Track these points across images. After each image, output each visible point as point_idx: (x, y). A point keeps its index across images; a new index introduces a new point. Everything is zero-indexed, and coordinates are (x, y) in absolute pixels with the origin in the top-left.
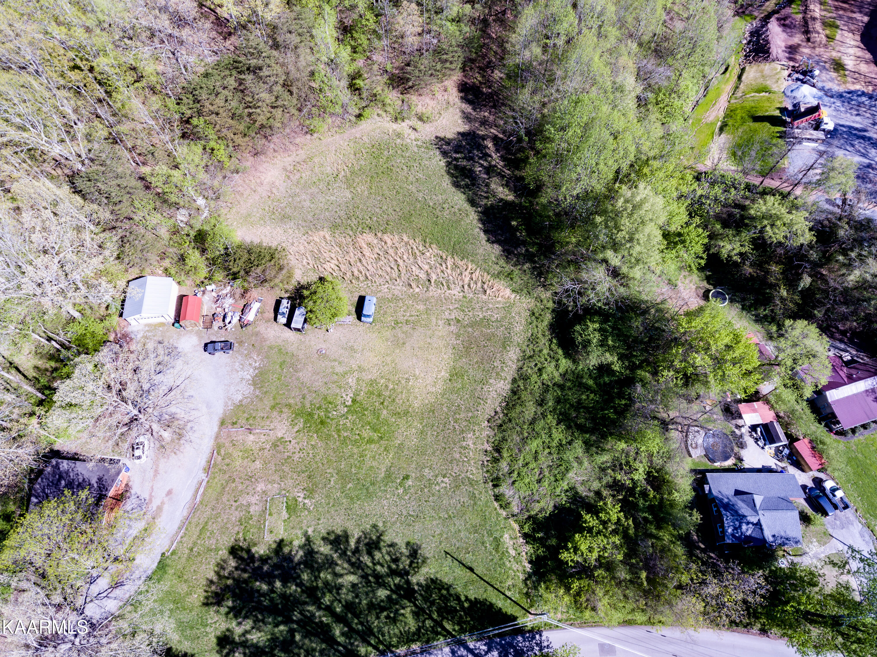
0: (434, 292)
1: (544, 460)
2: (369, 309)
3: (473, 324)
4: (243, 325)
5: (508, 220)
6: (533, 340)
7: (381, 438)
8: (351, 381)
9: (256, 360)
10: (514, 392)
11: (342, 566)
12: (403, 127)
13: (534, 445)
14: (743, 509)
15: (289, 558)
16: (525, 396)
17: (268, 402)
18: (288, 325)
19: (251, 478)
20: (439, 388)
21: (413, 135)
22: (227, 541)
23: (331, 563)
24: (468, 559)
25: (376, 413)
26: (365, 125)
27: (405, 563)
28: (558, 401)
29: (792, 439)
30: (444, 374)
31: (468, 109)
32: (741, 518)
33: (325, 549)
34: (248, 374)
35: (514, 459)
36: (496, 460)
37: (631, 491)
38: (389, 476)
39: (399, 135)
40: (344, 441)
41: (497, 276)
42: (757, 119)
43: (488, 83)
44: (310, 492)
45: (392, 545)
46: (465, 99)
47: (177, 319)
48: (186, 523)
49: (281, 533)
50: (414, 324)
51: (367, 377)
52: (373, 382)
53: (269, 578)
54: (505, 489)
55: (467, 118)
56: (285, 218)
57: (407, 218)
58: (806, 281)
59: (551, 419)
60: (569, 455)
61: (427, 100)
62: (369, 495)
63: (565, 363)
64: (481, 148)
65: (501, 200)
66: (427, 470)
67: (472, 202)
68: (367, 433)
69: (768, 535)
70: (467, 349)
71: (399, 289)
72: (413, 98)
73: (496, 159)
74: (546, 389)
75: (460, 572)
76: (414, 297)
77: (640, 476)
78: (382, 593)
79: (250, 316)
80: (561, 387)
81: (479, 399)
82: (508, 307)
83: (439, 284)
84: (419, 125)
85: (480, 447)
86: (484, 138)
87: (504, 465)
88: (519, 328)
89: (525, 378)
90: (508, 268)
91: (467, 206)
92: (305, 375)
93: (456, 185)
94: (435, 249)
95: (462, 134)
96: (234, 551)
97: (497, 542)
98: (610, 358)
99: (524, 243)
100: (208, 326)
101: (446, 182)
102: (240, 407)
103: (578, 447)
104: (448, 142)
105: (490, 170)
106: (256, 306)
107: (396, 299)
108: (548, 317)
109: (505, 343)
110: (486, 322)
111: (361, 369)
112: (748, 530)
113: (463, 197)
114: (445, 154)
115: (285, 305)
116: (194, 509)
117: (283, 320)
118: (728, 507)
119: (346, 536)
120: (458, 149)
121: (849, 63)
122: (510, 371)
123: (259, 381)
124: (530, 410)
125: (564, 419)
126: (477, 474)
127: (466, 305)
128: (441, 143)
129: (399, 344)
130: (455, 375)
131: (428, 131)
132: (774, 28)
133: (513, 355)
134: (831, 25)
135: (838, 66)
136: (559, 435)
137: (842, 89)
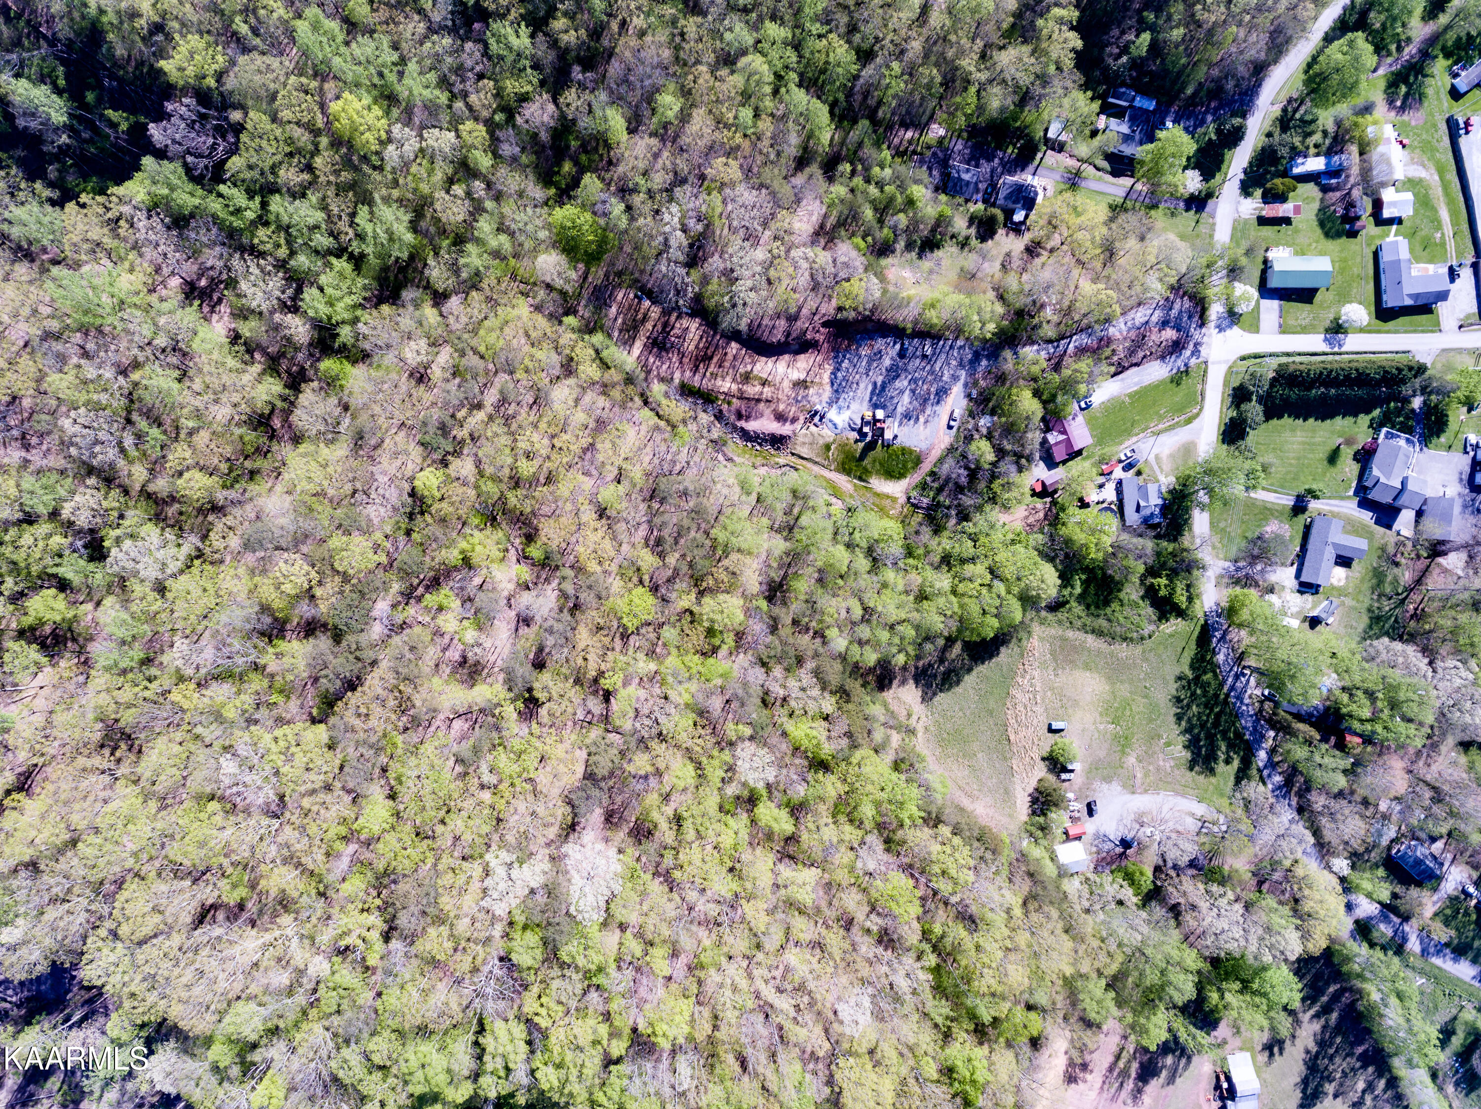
0: (1038, 686)
1: (1129, 613)
3: (1055, 660)
6: (1060, 622)
7: (1129, 704)
8: (1102, 727)
9: (1097, 784)
10: (1093, 632)
11: (1190, 713)
12: (919, 728)
13: (1122, 619)
14: (1147, 511)
15: (1190, 741)
16: (1094, 625)
17: (1120, 771)
18: (1074, 770)
19: (1158, 769)
20: (1096, 676)
21: (923, 718)
22: (1189, 774)
23: (1189, 720)
24: (1180, 650)
25: (1117, 709)
26: (928, 758)
27: (1184, 682)
28: (1097, 607)
30: (1088, 674)
31: (896, 683)
32: (1151, 514)
33: (1183, 723)
34: (1105, 786)
35: (1130, 630)
36: (1132, 640)
38: (1146, 697)
39: (927, 729)
40: (1133, 724)
41: (1023, 648)
42: (862, 458)
44: (1160, 737)
45: (1177, 690)
46: (890, 686)
48: (1183, 795)
49: (1180, 747)
50: (1062, 696)
51: (1098, 719)
52: (1101, 714)
53: (1200, 748)
54: (1146, 633)
55: (903, 682)
56: (1007, 792)
57: (991, 713)
59: (1108, 611)
60: (1125, 599)
62: (1157, 705)
63: (1073, 604)
64: (925, 668)
66: (1141, 677)
67: (970, 670)
68: (1128, 712)
69: (1159, 502)
70: (1071, 662)
71: (1041, 710)
74: (1089, 614)
75: (1186, 654)
76: (1043, 700)
78: (1199, 691)
79: (1071, 796)
80: (1088, 607)
81: (1099, 652)
82: (1041, 639)
83: (1032, 684)
84: (914, 717)
85: (1125, 649)
86: (917, 668)
87: (1135, 635)
88: (1053, 631)
89: (1084, 626)
90: (1014, 640)
91: (974, 673)
92: (1102, 754)
93: (958, 683)
94: (1012, 691)
95: (917, 683)
96: (1191, 769)
97: (1171, 636)
100: (1079, 819)
101: (958, 690)
102: (1124, 786)
103: (1121, 595)
104: (925, 693)
107: (1047, 710)
109: (1064, 639)
110: (1053, 653)
111: (1095, 723)
113: (966, 677)
114: (935, 694)
116: (1177, 793)
117: (1072, 776)
118: (1145, 519)
119: (1176, 714)
120: (928, 686)
121: (797, 375)
122: (1080, 635)
123: (1108, 779)
124: (1102, 623)
125: (1107, 603)
126: (1138, 649)
127: (1043, 666)
128: (926, 699)
129: (1076, 703)
130: (1087, 667)
131: (918, 709)
132: (752, 426)
133: (1070, 634)
134: (747, 378)
135: (801, 384)
136: (1115, 605)
137: (828, 388)
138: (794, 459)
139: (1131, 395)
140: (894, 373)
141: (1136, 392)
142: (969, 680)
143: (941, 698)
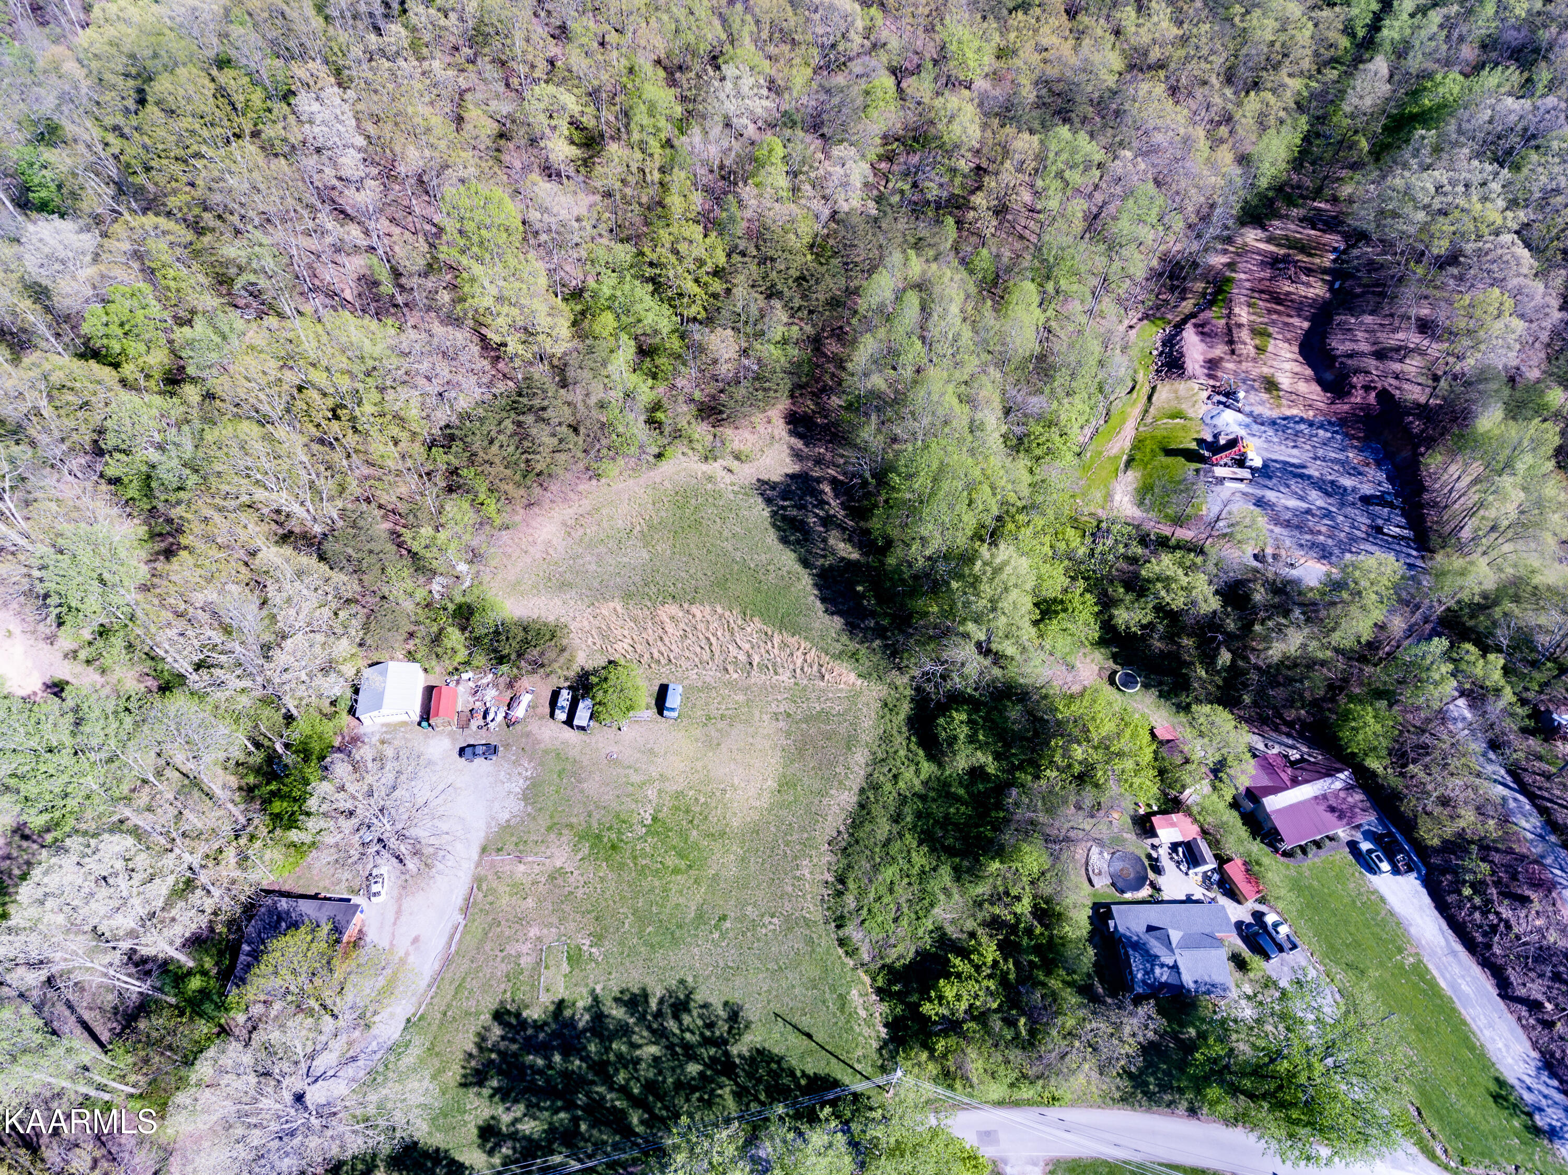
0: (757, 677)
1: (903, 893)
2: (673, 700)
3: (807, 719)
4: (509, 723)
5: (852, 585)
6: (886, 738)
7: (690, 867)
8: (651, 793)
9: (528, 769)
10: (862, 806)
11: (641, 1035)
12: (715, 468)
13: (889, 873)
14: (1156, 947)
15: (571, 1023)
16: (876, 810)
17: (543, 822)
18: (569, 722)
19: (521, 920)
20: (765, 801)
21: (728, 478)
22: (490, 1003)
23: (624, 1031)
24: (805, 1022)
25: (683, 835)
26: (666, 467)
27: (722, 1028)
28: (919, 815)
29: (1222, 860)
30: (771, 784)
31: (799, 444)
32: (1152, 959)
33: (618, 1013)
34: (516, 786)
35: (862, 893)
36: (839, 894)
37: (1014, 928)
38: (700, 917)
39: (710, 479)
40: (642, 872)
41: (839, 656)
42: (1169, 452)
43: (823, 411)
44: (598, 939)
45: (705, 1006)
46: (794, 433)
47: (426, 716)
48: (437, 979)
49: (561, 992)
50: (732, 720)
51: (671, 787)
52: (679, 795)
53: (544, 1049)
54: (852, 931)
55: (797, 455)
56: (564, 586)
57: (721, 583)
58: (1225, 657)
59: (910, 839)
60: (934, 886)
61: (746, 434)
62: (675, 941)
63: (928, 768)
64: (816, 493)
65: (843, 559)
66: (750, 908)
67: (805, 563)
68: (672, 860)
69: (1188, 979)
70: (801, 751)
71: (711, 674)
72: (728, 432)
73: (835, 506)
74: (903, 800)
75: (795, 1040)
76: (731, 684)
77: (1024, 907)
78: (693, 1069)
79: (519, 712)
80: (923, 798)
81: (816, 816)
82: (854, 696)
83: (763, 667)
84: (735, 465)
85: (818, 877)
86: (818, 480)
87: (850, 900)
88: (867, 723)
89: (876, 787)
90: (853, 646)
91: (798, 568)
92: (591, 786)
93: (784, 540)
94: (758, 623)
95: (792, 477)
96: (499, 1016)
97: (843, 1001)
98: (985, 759)
99: (873, 614)
100: (464, 726)
101: (771, 537)
102: (506, 828)
103: (945, 874)
104: (773, 486)
105: (827, 522)
106: (526, 699)
107: (707, 687)
108: (906, 708)
109: (850, 743)
110: (824, 716)
111: (663, 778)
112: (1161, 974)
113: (793, 556)
114: (769, 501)
115: (565, 698)
116: (448, 962)
117: (561, 716)
118: (1138, 946)
119: (645, 995)
120: (785, 495)
121: (1285, 381)
122: (857, 779)
123: (531, 794)
124: (883, 828)
125: (927, 838)
126: (815, 912)
127: (798, 694)
128: (766, 489)
129: (712, 745)
130: (786, 784)
131: (748, 473)
132: (1190, 336)
133: (860, 758)
134: (1258, 332)
135: (1271, 385)
136: (920, 859)
137: (1275, 414)
138: (1145, 390)
139: (1420, 971)
140: (1330, 489)
141: (1433, 985)
142: (788, 559)
143: (760, 512)
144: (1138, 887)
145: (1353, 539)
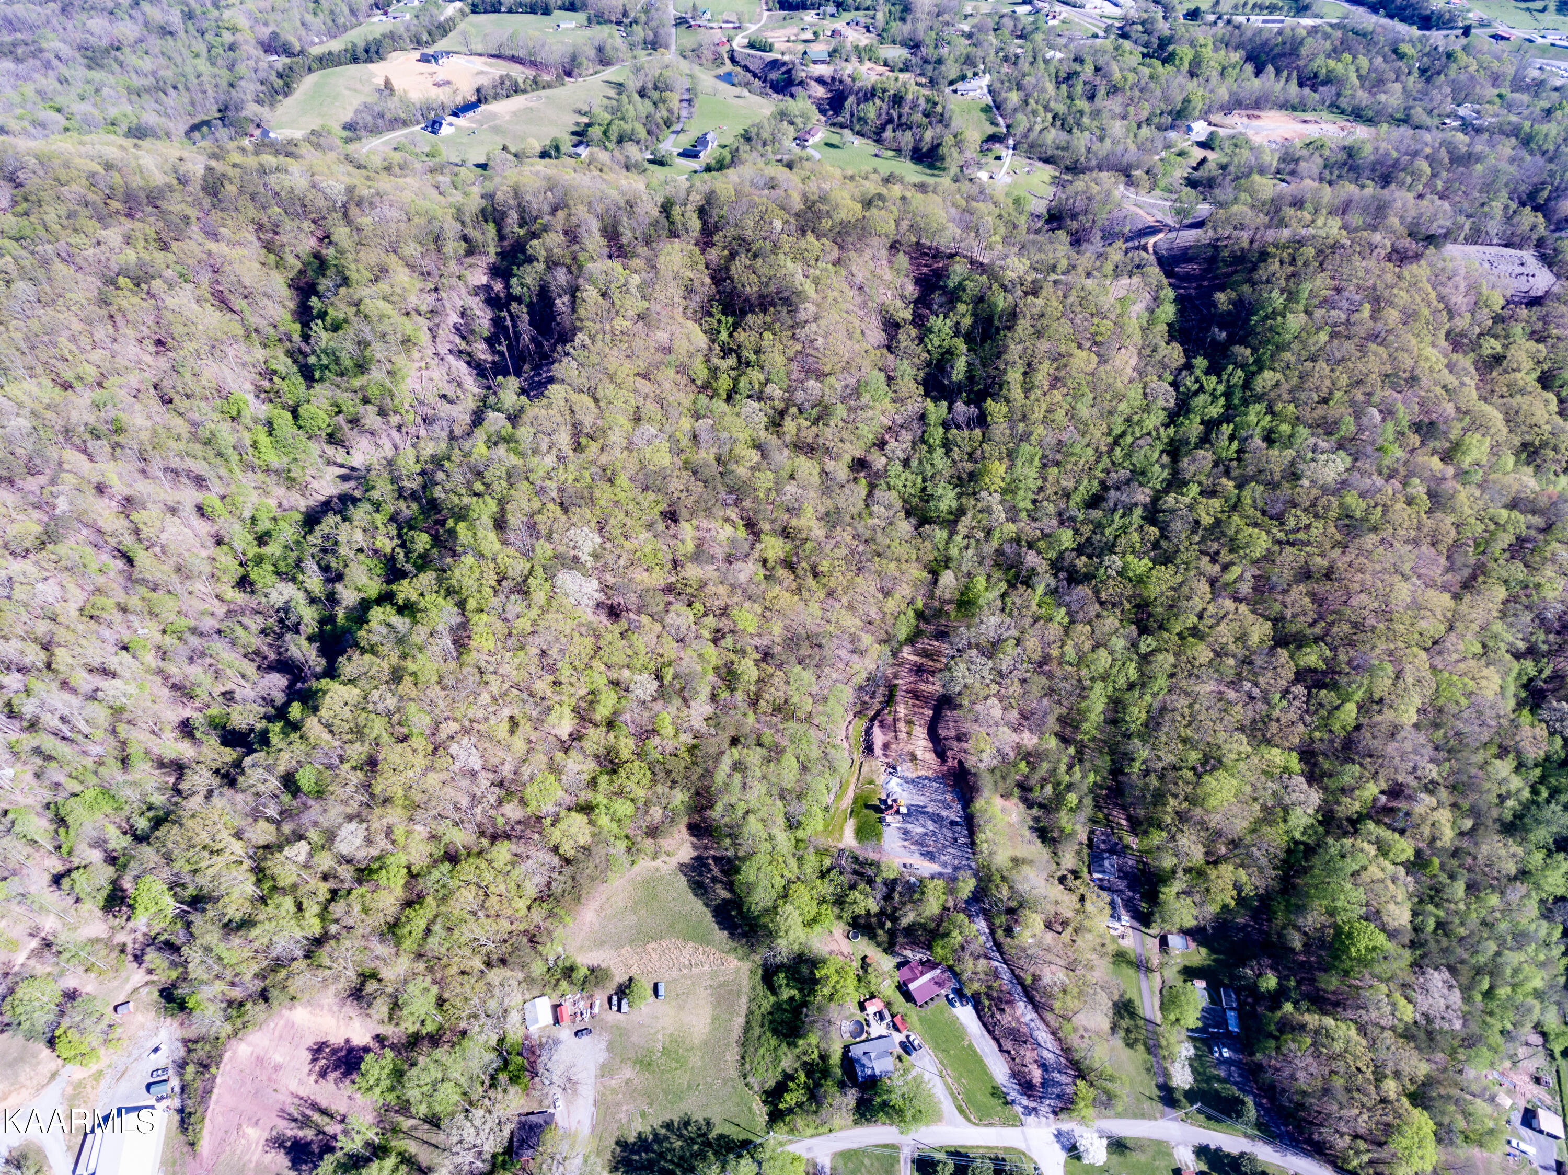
0: (695, 970)
1: (768, 1059)
2: (661, 991)
3: (719, 986)
4: (593, 1016)
5: (729, 911)
6: (753, 988)
7: (681, 1065)
8: (660, 1037)
9: (606, 1036)
10: (747, 1022)
11: (673, 1138)
12: (658, 863)
13: (762, 1051)
14: (865, 1060)
15: (646, 1140)
16: (754, 1024)
17: (618, 1060)
18: (619, 1010)
19: (619, 1104)
20: (707, 1030)
21: (666, 867)
22: (613, 1140)
23: (666, 1138)
24: (736, 1121)
25: (676, 1052)
26: (636, 868)
27: (704, 1129)
28: (771, 1022)
29: (893, 1016)
30: (709, 1020)
31: (694, 840)
32: (863, 1066)
33: (663, 1131)
34: (603, 1045)
35: (752, 1062)
36: (743, 1064)
37: (812, 1065)
38: (689, 1086)
39: (657, 870)
40: (663, 1072)
41: (728, 952)
42: (867, 806)
43: (704, 820)
44: (650, 1104)
45: (696, 1121)
46: (693, 835)
47: (557, 1021)
48: (592, 1135)
49: (639, 1128)
50: (687, 994)
51: (668, 1032)
52: (672, 1035)
53: (638, 1152)
54: (750, 1079)
55: (695, 847)
56: (603, 943)
57: (671, 926)
58: (888, 925)
59: (769, 1034)
60: (780, 1052)
61: (670, 841)
62: (681, 1099)
63: (772, 999)
64: (706, 866)
65: (723, 899)
66: (708, 1078)
67: (707, 905)
68: (674, 1065)
69: (877, 1072)
70: (719, 1002)
71: (675, 973)
72: (662, 842)
73: (716, 871)
74: (763, 1016)
75: (733, 1128)
76: (684, 976)
77: (815, 1056)
78: (695, 1147)
79: (596, 1010)
80: (770, 1013)
81: (729, 1031)
82: (738, 970)
83: (697, 965)
84: (667, 859)
85: (734, 1058)
86: (707, 858)
87: (748, 1066)
88: (745, 982)
89: (752, 1013)
90: (734, 945)
91: (705, 909)
92: (634, 1039)
93: (696, 895)
94: (691, 944)
95: (694, 858)
96: (617, 1142)
97: (750, 1108)
98: (794, 992)
99: (741, 926)
100: (574, 1022)
101: (691, 896)
102: (604, 1065)
103: (784, 1045)
104: (686, 866)
105: (714, 880)
106: (597, 1003)
107: (675, 980)
108: (760, 972)
109: (739, 994)
110: (726, 983)
111: (663, 1028)
112: (869, 1072)
113: (700, 902)
114: (685, 874)
115: (615, 998)
116: (593, 1127)
117: (615, 1008)
118: (858, 1061)
119: (672, 1122)
120: (693, 869)
121: (919, 753)
122: (743, 1011)
123: (610, 1048)
124: (757, 1031)
125: (775, 1032)
126: (734, 1074)
127: (714, 975)
128: (682, 867)
129: (681, 1008)
130: (715, 1019)
131: (673, 862)
132: (876, 730)
133: (744, 1000)
134: (909, 722)
135: (913, 757)
136: (774, 1042)
137: (914, 775)
138: (857, 764)
139: (970, 1046)
140: (936, 819)
141: (975, 1052)
142: (698, 905)
143: (682, 882)
144: (861, 1034)
145: (944, 846)
